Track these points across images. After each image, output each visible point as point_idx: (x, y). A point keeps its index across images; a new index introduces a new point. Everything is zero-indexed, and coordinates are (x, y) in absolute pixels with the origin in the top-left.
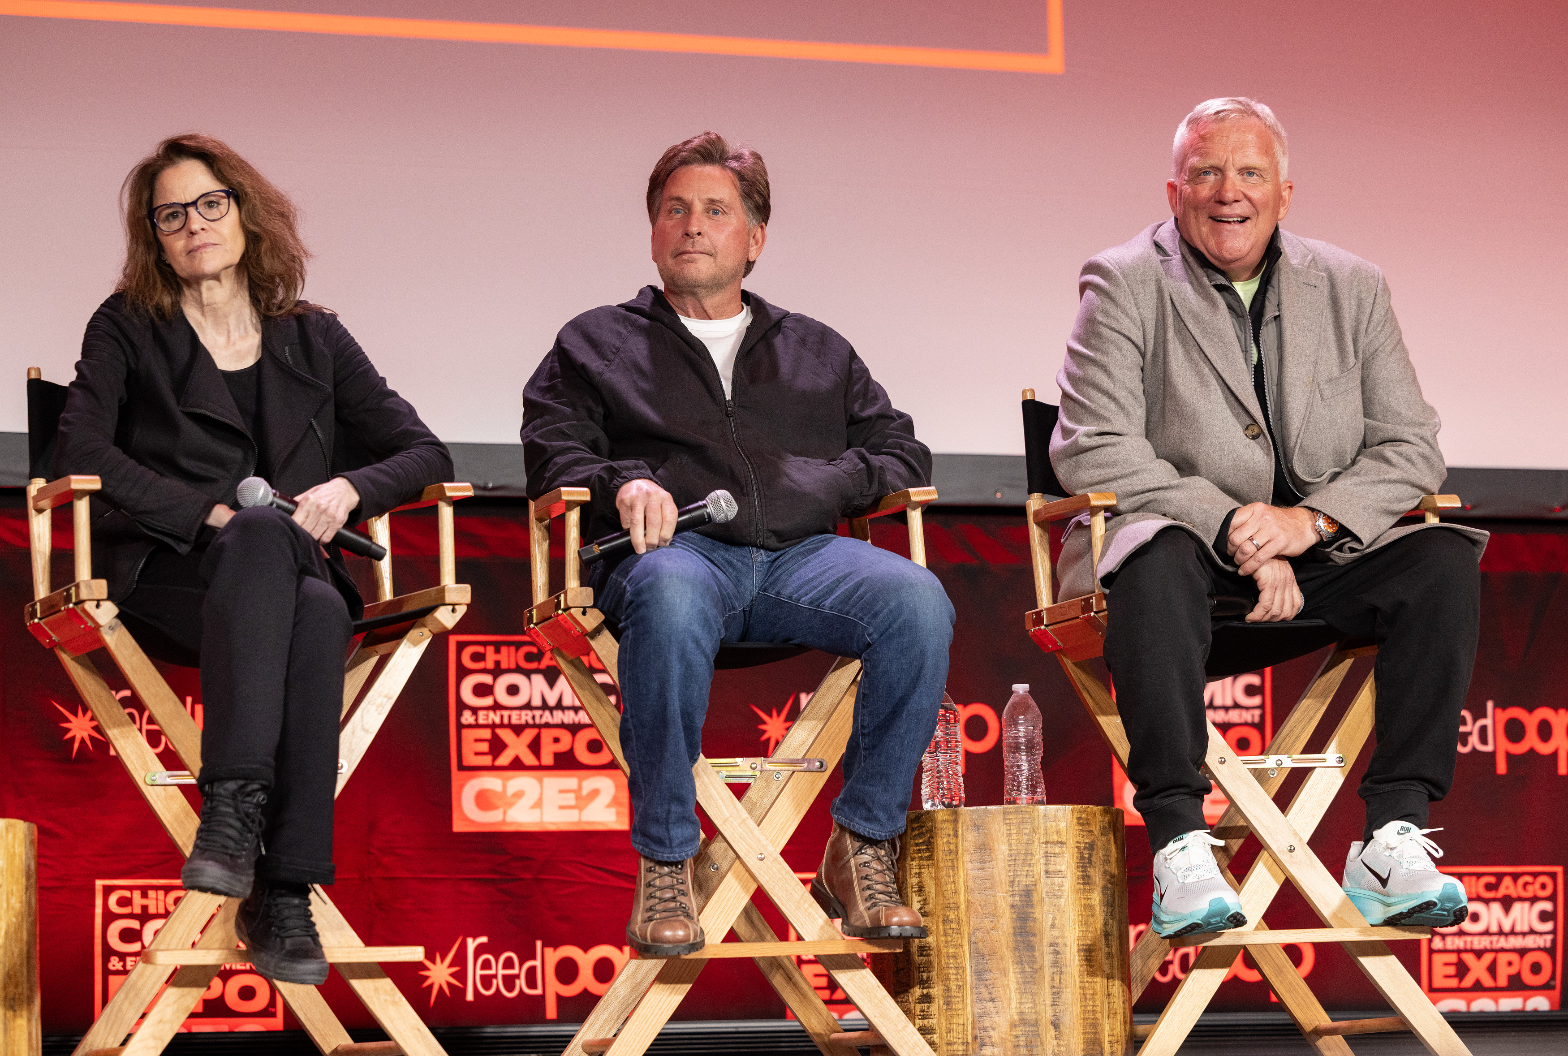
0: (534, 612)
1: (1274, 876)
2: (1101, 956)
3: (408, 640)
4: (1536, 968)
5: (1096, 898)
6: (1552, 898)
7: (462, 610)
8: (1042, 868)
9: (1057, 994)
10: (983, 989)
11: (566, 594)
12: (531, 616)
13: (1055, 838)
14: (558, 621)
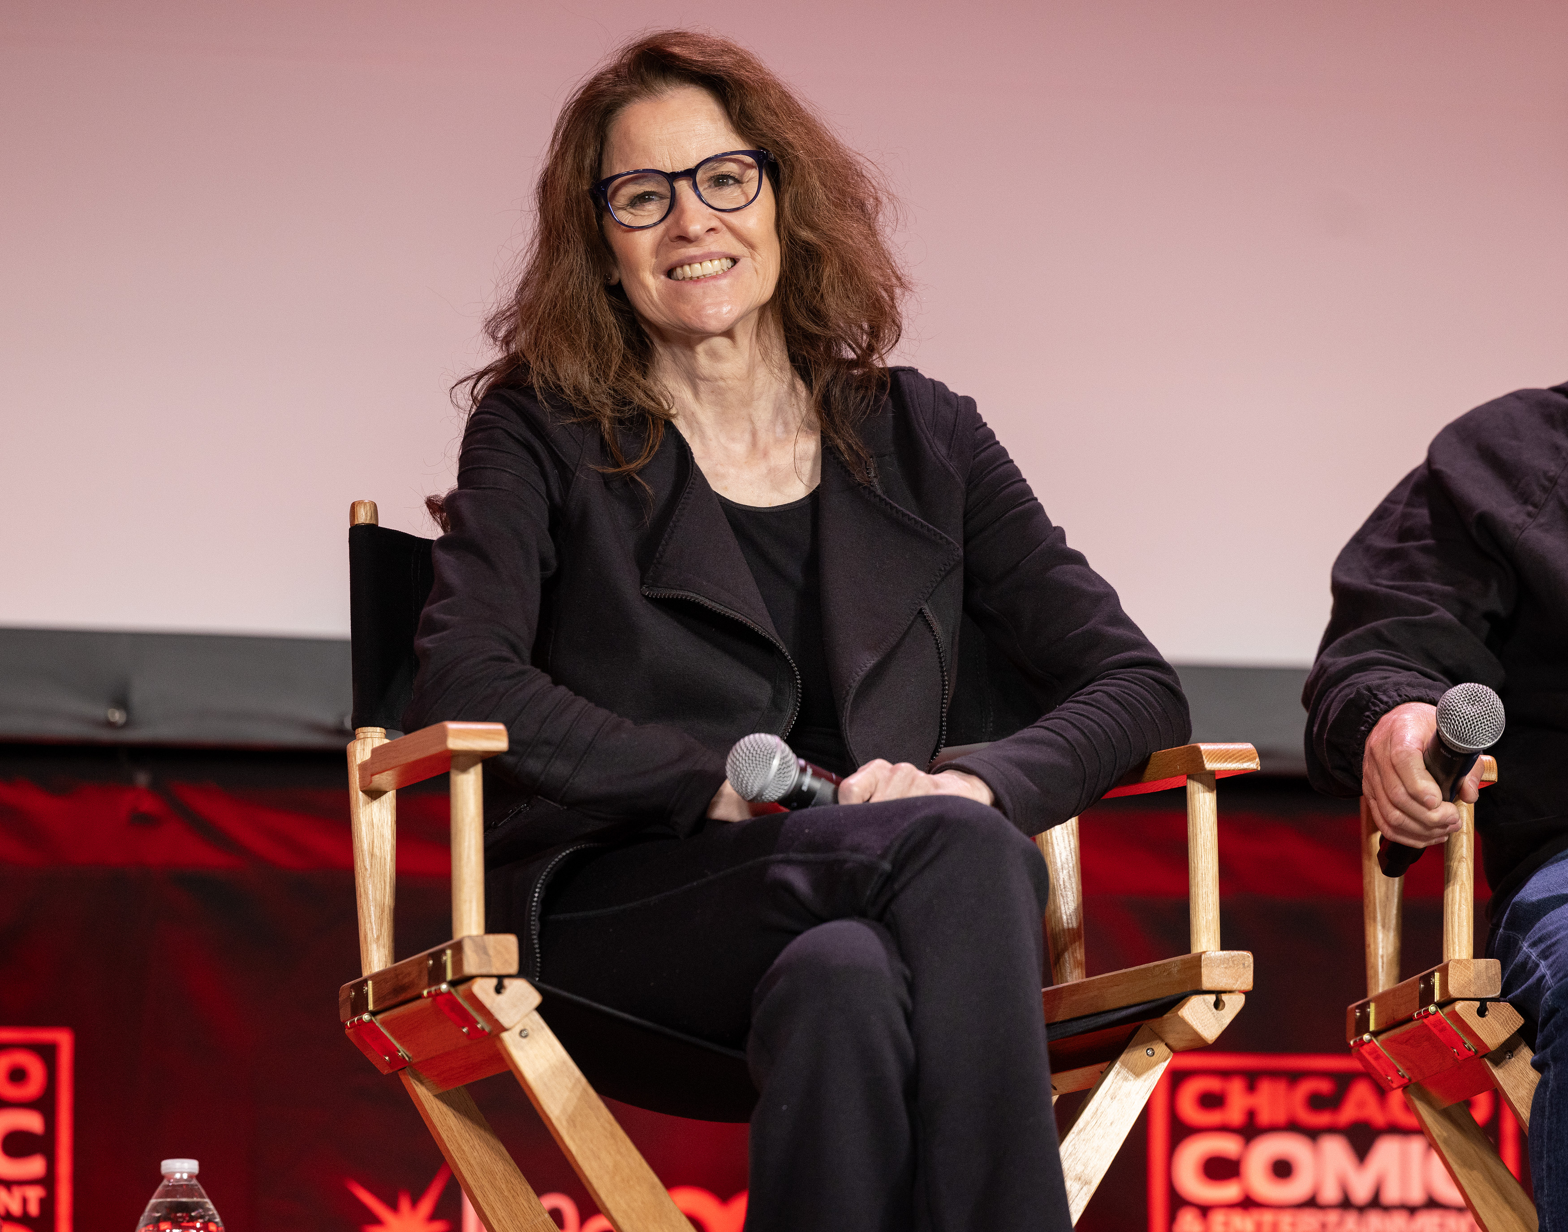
0: (1372, 1010)
3: (1124, 1065)
7: (1234, 1004)
11: (1444, 972)
12: (1365, 1017)
14: (1424, 1026)
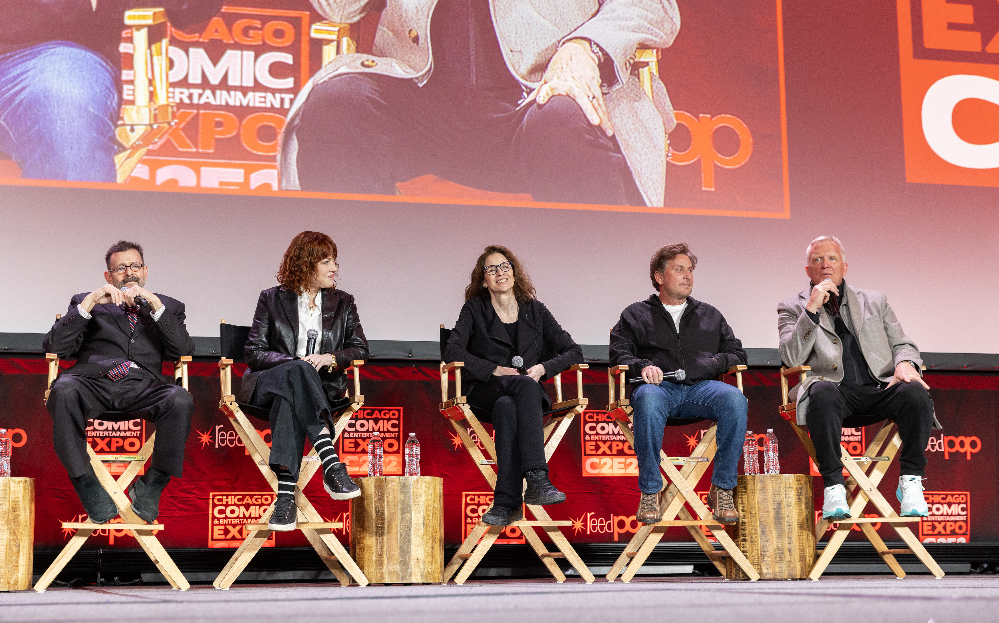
1: (865, 499)
2: (805, 526)
3: (567, 417)
4: (960, 528)
5: (803, 506)
6: (966, 503)
7: (585, 407)
8: (784, 496)
9: (790, 540)
10: (764, 538)
11: (620, 401)
12: (609, 406)
13: (789, 485)
14: (618, 409)
